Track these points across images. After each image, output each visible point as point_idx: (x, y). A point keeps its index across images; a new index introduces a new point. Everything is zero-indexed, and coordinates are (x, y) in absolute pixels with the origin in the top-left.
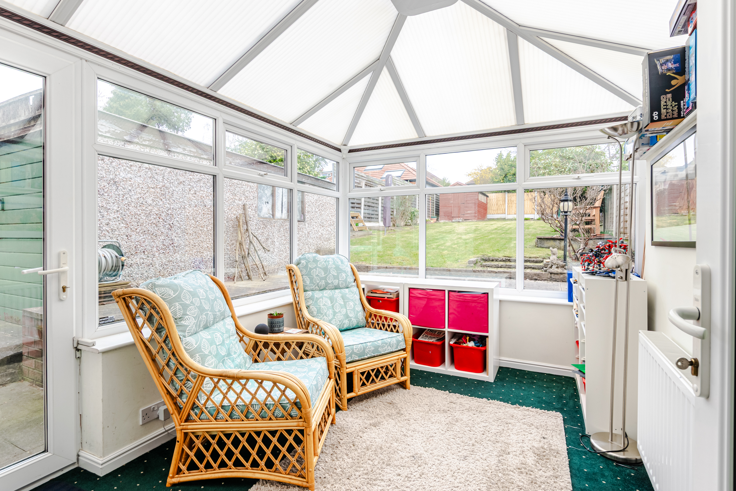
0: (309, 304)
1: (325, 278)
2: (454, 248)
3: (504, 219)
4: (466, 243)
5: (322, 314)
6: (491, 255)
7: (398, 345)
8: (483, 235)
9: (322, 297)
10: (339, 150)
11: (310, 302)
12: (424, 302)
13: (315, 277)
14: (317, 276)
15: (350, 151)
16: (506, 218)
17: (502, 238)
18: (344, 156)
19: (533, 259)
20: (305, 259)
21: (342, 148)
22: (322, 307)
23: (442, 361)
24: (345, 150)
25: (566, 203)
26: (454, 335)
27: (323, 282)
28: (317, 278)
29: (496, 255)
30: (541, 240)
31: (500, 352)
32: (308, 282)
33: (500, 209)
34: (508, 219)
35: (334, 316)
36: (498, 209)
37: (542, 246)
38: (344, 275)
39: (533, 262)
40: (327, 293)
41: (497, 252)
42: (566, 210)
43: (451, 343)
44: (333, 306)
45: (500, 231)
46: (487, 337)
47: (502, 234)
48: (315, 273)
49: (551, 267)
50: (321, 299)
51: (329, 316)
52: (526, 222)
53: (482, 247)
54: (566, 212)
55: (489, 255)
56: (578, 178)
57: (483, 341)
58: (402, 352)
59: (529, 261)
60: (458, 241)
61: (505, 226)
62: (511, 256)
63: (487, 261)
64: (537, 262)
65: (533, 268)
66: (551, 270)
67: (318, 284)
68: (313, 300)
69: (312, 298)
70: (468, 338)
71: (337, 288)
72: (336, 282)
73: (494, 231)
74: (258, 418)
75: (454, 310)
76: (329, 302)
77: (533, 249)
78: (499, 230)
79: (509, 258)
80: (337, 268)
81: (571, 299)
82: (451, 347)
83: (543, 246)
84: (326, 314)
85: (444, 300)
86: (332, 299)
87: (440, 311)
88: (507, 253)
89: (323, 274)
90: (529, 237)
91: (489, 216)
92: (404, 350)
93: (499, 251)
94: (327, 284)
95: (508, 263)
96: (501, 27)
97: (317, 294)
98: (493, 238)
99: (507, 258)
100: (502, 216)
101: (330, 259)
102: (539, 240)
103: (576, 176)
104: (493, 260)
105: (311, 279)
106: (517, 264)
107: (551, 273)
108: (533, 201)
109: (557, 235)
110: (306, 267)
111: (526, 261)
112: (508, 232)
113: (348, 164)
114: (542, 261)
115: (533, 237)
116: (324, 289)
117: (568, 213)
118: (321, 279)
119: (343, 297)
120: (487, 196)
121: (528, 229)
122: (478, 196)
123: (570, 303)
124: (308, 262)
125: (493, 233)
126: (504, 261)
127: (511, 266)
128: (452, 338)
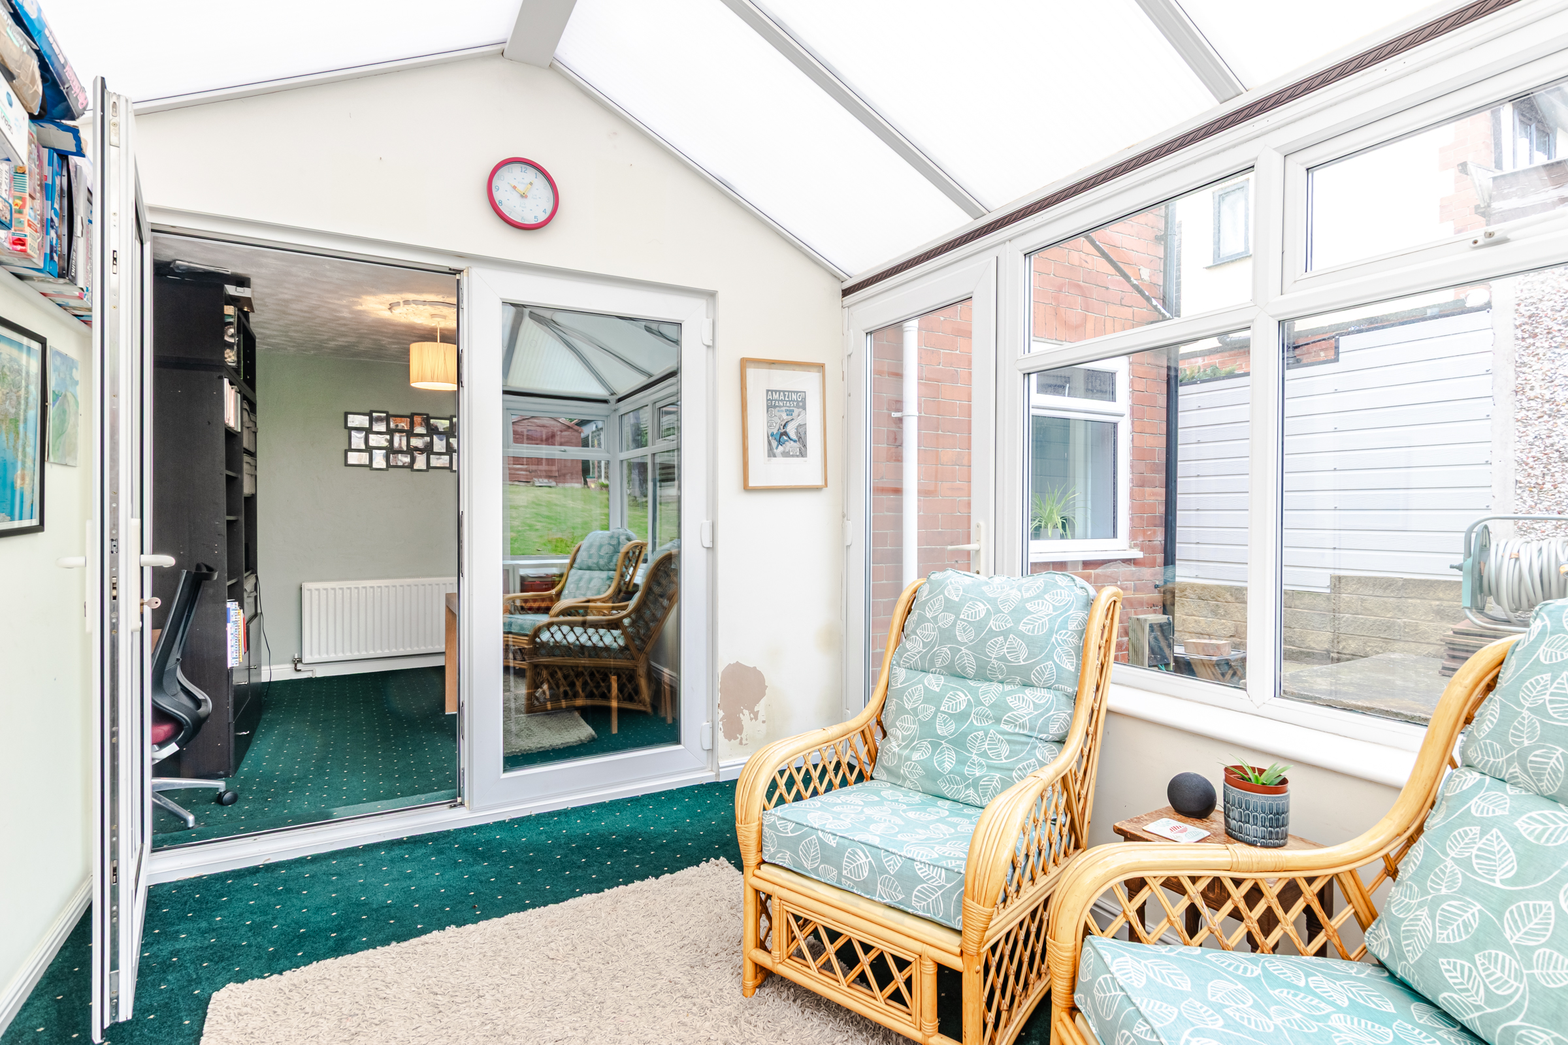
5: (1425, 892)
13: (1525, 713)
14: (1539, 710)
22: (1449, 862)
28: (1532, 725)
35: (1478, 944)
44: (1507, 899)
50: (1477, 829)
51: (1444, 924)
84: (1435, 903)
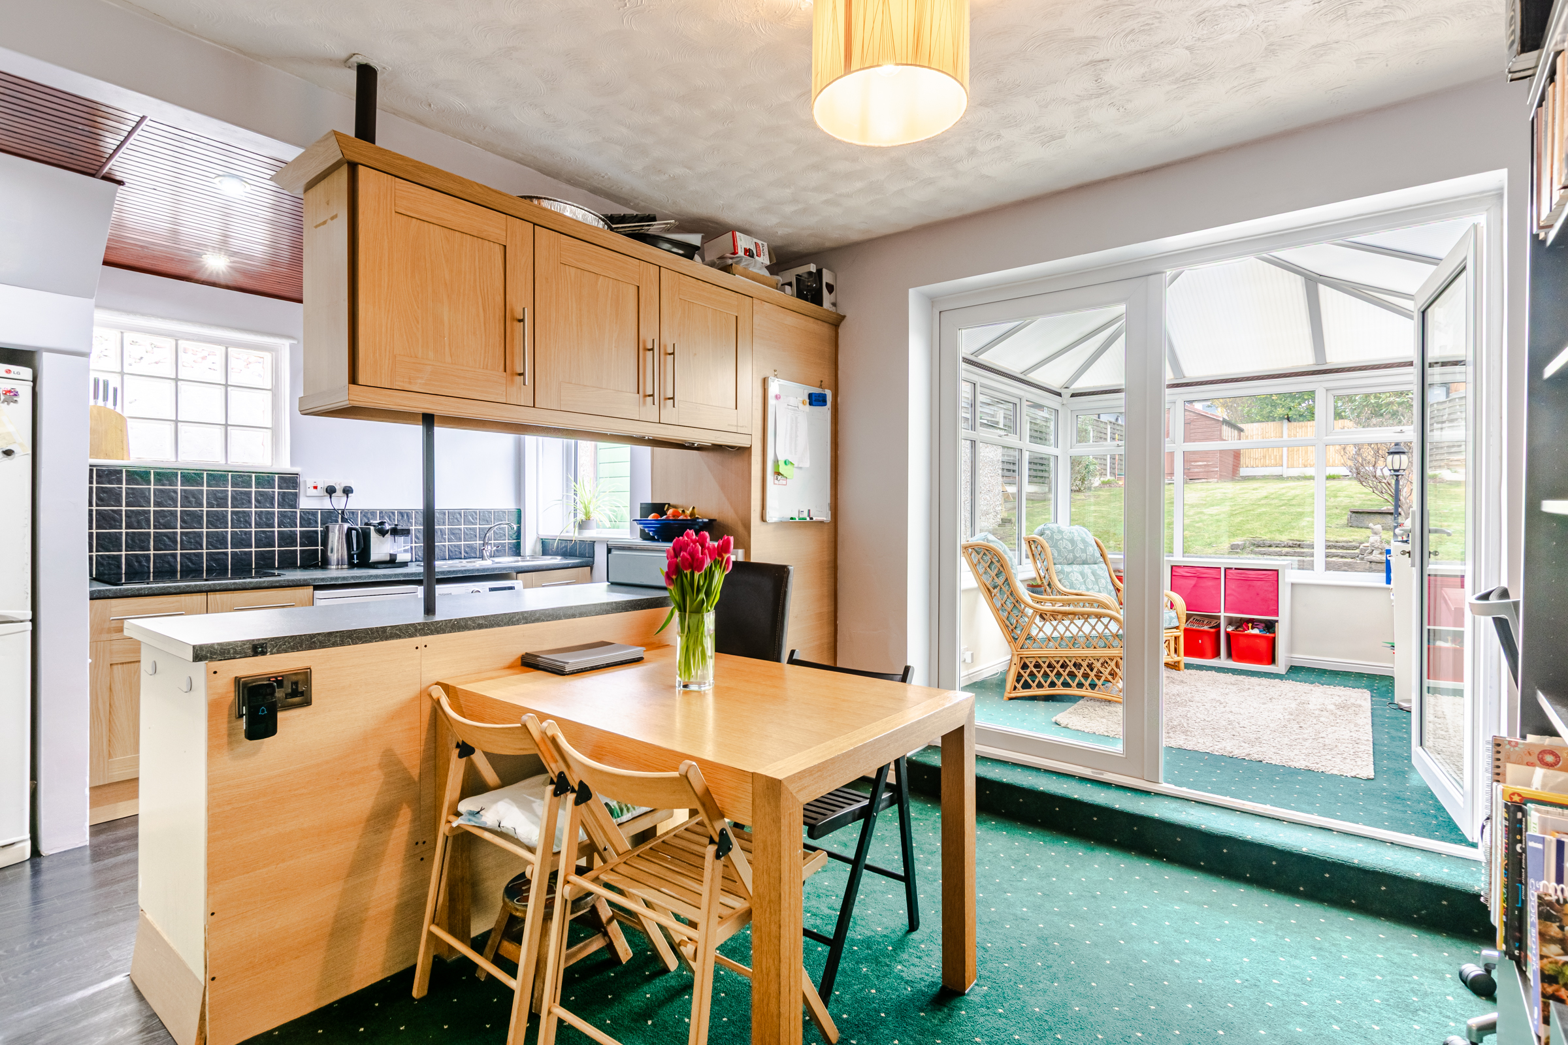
0: (1060, 577)
1: (1072, 551)
2: (1199, 528)
3: (1280, 478)
4: (1218, 521)
6: (1267, 537)
7: (1171, 622)
8: (1242, 508)
9: (1071, 572)
10: (1059, 395)
11: (1061, 576)
12: (1192, 582)
13: (1062, 550)
14: (1064, 548)
15: (1073, 395)
16: (1285, 476)
17: (1284, 514)
18: (1065, 402)
19: (1341, 544)
20: (1048, 529)
21: (1063, 391)
23: (1217, 654)
24: (1066, 394)
25: (1397, 457)
26: (1230, 621)
27: (1071, 556)
28: (1065, 551)
29: (1276, 538)
30: (1357, 515)
31: (1292, 648)
32: (1056, 555)
33: (1270, 457)
34: (1288, 478)
36: (1264, 457)
37: (1360, 525)
38: (1091, 549)
39: (1343, 548)
40: (1076, 568)
41: (1277, 534)
42: (1396, 467)
43: (1228, 630)
45: (1276, 501)
46: (1277, 621)
47: (1281, 506)
48: (1062, 544)
49: (1371, 553)
52: (1332, 484)
53: (1249, 526)
54: (1398, 471)
55: (1264, 538)
56: (1401, 432)
57: (1270, 626)
58: (1175, 630)
59: (1335, 547)
60: (1200, 518)
61: (1284, 491)
62: (1302, 539)
63: (1259, 546)
64: (1347, 548)
65: (1342, 557)
66: (1372, 557)
67: (1066, 557)
68: (1063, 574)
69: (1062, 572)
70: (1250, 625)
71: (1084, 563)
72: (1084, 556)
73: (1263, 502)
74: (1084, 646)
75: (1233, 590)
76: (1081, 577)
77: (1342, 530)
78: (1273, 499)
79: (1298, 543)
80: (1084, 541)
81: (1389, 581)
82: (1228, 635)
83: (1362, 525)
85: (1220, 579)
86: (1082, 574)
87: (1214, 592)
88: (1296, 535)
89: (1070, 547)
90: (1337, 511)
91: (1243, 472)
92: (1177, 628)
93: (1280, 532)
94: (1075, 558)
95: (1298, 550)
96: (1298, 277)
97: (1067, 568)
98: (1265, 513)
99: (1295, 542)
100: (1276, 471)
101: (1074, 531)
102: (1354, 515)
103: (1398, 428)
104: (1270, 546)
105: (1059, 552)
106: (1315, 551)
107: (1371, 562)
108: (1342, 453)
109: (1389, 507)
110: (1051, 538)
111: (1328, 547)
112: (1294, 502)
113: (1069, 412)
114: (1357, 548)
115: (1344, 512)
116: (1072, 563)
117: (1401, 472)
118: (1069, 551)
119: (1094, 573)
120: (1241, 430)
121: (1336, 496)
122: (1221, 430)
123: (1388, 586)
124: (1052, 533)
125: (1263, 505)
126: (1290, 547)
127: (1303, 553)
128: (1230, 624)
